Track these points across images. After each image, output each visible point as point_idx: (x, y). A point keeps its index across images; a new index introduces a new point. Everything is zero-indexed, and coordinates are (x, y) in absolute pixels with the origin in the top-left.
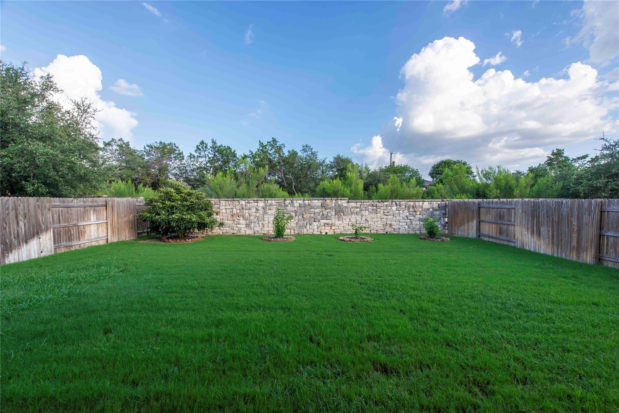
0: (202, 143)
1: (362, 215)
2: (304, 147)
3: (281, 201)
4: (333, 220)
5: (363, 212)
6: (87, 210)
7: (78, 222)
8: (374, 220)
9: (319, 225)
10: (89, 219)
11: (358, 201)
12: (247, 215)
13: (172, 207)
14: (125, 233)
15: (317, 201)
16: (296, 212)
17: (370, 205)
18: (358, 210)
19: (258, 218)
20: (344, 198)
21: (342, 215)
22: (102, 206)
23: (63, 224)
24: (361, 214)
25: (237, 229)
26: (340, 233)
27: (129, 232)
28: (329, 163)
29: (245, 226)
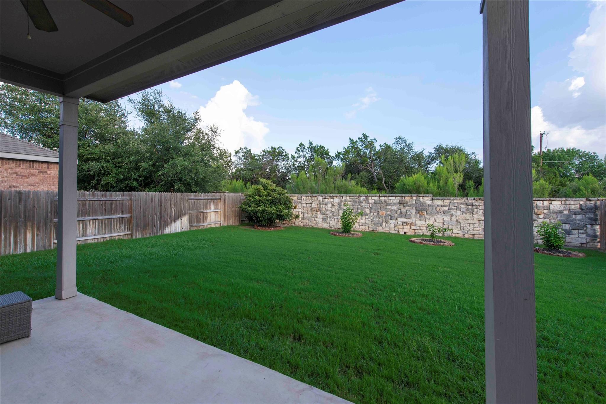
0: (301, 145)
1: (452, 216)
2: (396, 139)
3: (356, 197)
4: (414, 220)
5: (453, 212)
6: (209, 201)
7: (203, 210)
8: (469, 222)
9: (396, 224)
10: (210, 208)
11: (446, 198)
12: (324, 209)
13: (260, 201)
14: (233, 220)
15: (394, 198)
16: (371, 209)
17: (463, 204)
18: (446, 209)
19: (333, 213)
20: (427, 195)
21: (425, 214)
22: (218, 199)
23: (195, 211)
24: (450, 213)
25: (315, 222)
26: (421, 234)
27: (235, 219)
28: (428, 154)
29: (321, 220)
